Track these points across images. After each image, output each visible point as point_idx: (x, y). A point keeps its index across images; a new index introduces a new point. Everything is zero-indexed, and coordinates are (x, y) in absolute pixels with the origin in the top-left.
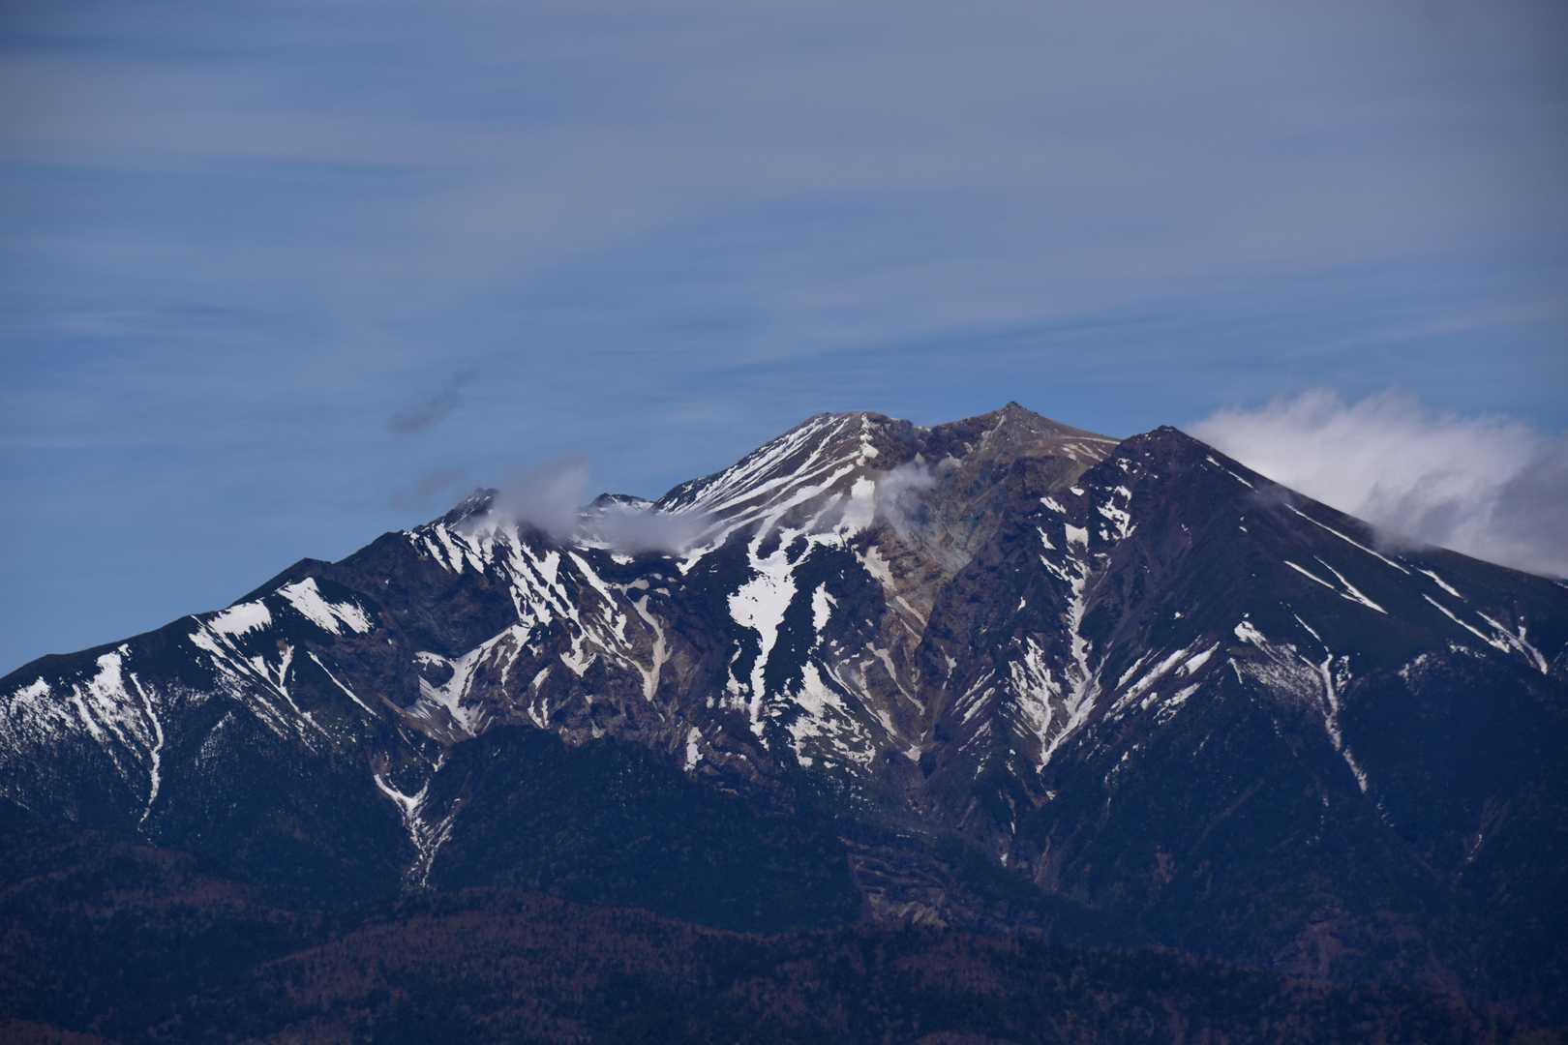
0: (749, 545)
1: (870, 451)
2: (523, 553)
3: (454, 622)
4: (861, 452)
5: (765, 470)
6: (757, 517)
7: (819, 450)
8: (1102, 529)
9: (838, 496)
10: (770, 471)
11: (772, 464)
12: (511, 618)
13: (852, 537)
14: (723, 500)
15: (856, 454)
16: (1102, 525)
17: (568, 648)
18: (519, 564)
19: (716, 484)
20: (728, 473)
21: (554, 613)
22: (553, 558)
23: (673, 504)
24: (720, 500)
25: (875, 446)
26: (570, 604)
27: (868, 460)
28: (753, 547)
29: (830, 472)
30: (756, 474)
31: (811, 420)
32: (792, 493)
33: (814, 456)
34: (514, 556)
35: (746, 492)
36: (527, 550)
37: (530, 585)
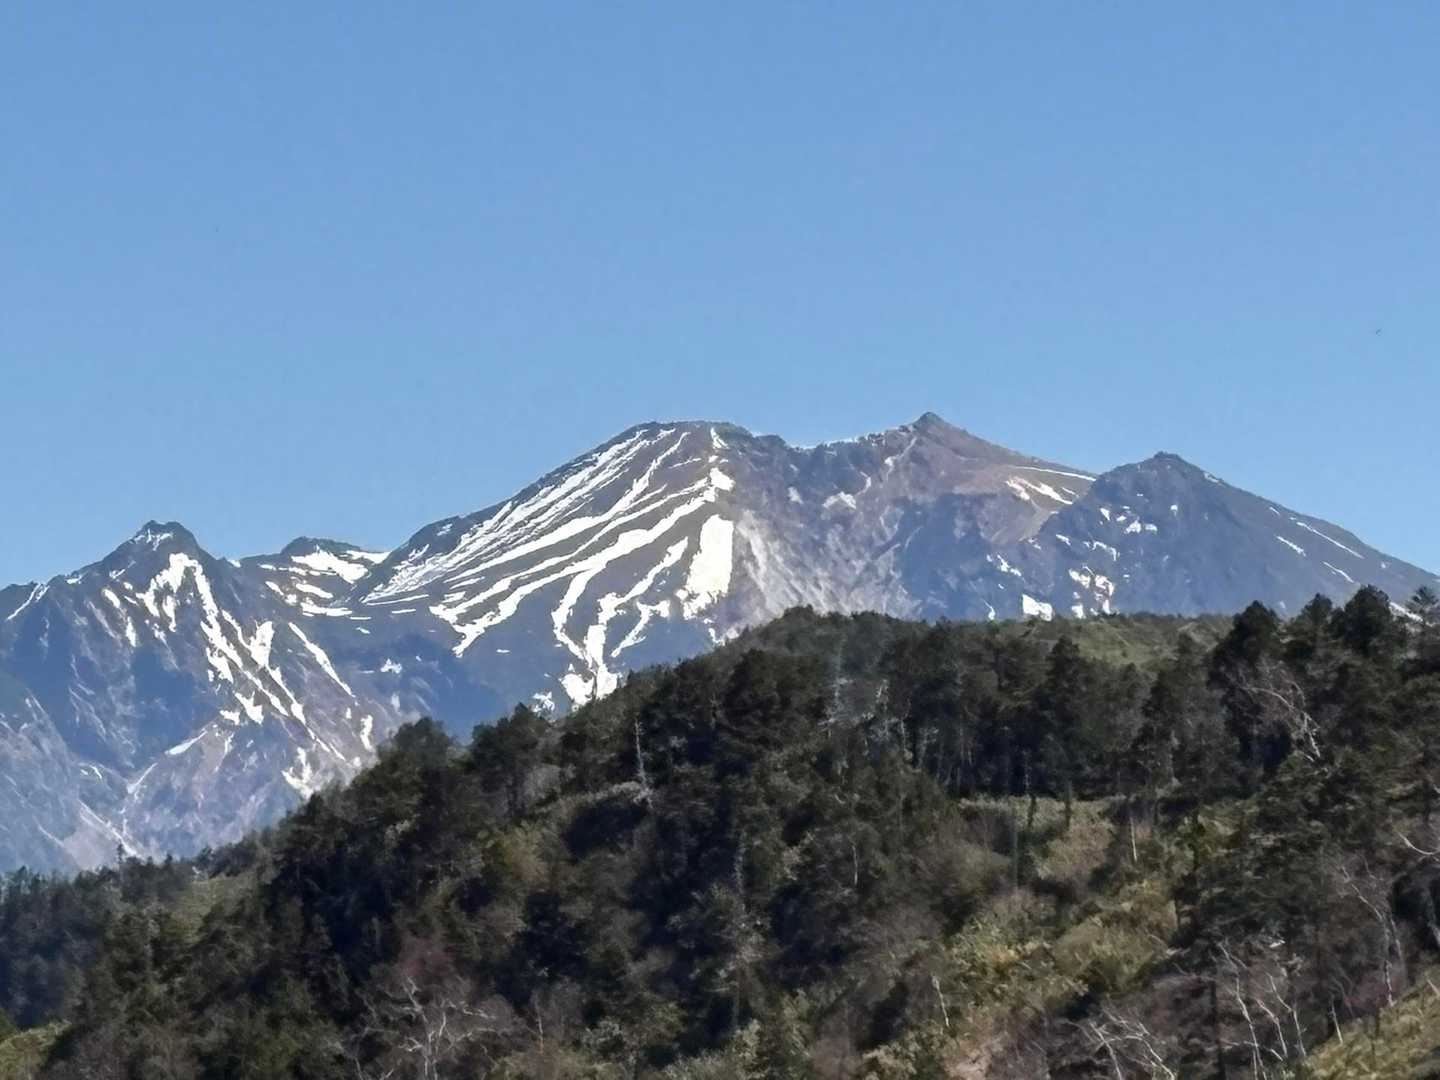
0: (553, 614)
1: (723, 482)
2: (220, 619)
3: (125, 717)
4: (710, 480)
5: (565, 503)
6: (563, 573)
7: (647, 475)
8: (1075, 602)
9: (683, 544)
10: (573, 505)
11: (574, 495)
12: (207, 712)
13: (703, 607)
14: (504, 548)
15: (701, 484)
16: (1076, 595)
17: (291, 761)
18: (215, 634)
19: (488, 524)
20: (507, 508)
21: (268, 709)
22: (266, 631)
23: (420, 554)
24: (499, 547)
25: (731, 474)
26: (290, 695)
27: (720, 492)
28: (560, 617)
29: (667, 510)
30: (550, 512)
31: (630, 433)
32: (612, 538)
33: (639, 486)
34: (208, 623)
35: (537, 537)
36: (227, 616)
37: (232, 665)
